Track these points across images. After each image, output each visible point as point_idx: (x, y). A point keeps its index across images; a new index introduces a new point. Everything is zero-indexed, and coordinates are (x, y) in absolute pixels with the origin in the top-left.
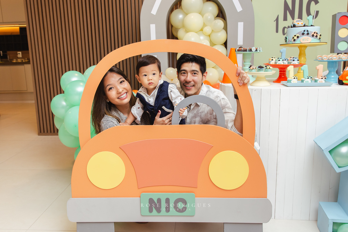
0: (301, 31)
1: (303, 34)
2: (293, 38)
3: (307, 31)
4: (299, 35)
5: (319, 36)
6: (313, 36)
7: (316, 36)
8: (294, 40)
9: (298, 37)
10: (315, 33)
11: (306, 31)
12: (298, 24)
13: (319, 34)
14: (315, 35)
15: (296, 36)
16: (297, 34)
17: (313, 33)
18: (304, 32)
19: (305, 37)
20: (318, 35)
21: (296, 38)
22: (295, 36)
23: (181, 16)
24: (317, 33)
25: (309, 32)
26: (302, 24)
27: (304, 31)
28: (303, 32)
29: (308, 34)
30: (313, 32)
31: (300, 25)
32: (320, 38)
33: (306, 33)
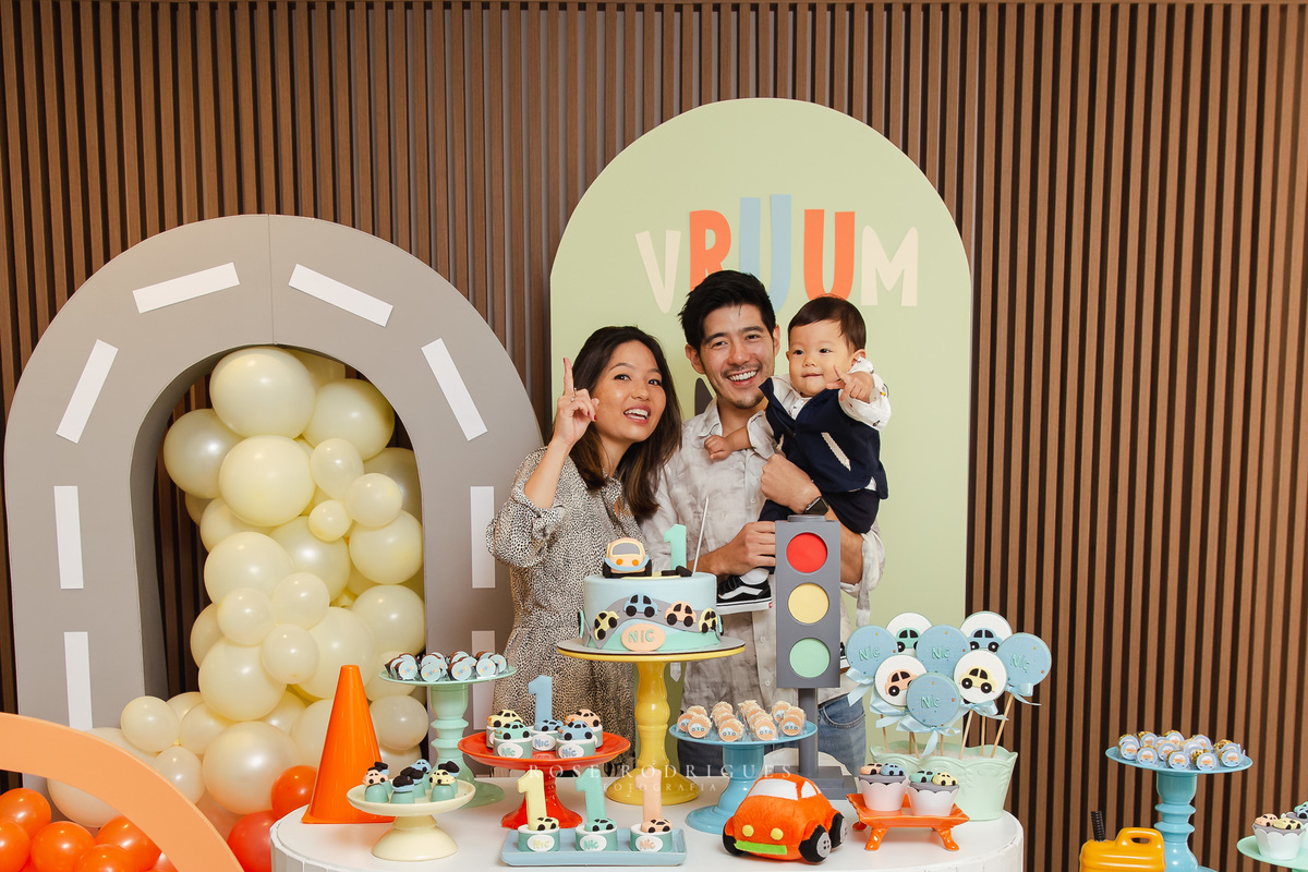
0: (625, 600)
1: (631, 611)
2: (597, 624)
3: (647, 600)
4: (616, 617)
5: (700, 621)
6: (672, 620)
7: (688, 622)
8: (602, 634)
9: (613, 623)
10: (678, 608)
11: (641, 599)
12: (619, 562)
13: (698, 613)
14: (681, 616)
15: (607, 619)
16: (608, 610)
17: (670, 611)
18: (634, 605)
19: (639, 624)
20: (693, 615)
21: (605, 625)
22: (603, 616)
23: (213, 448)
24: (688, 610)
25: (653, 605)
26: (635, 563)
27: (635, 599)
28: (628, 604)
29: (649, 612)
30: (670, 605)
31: (627, 567)
32: (710, 625)
33: (641, 607)
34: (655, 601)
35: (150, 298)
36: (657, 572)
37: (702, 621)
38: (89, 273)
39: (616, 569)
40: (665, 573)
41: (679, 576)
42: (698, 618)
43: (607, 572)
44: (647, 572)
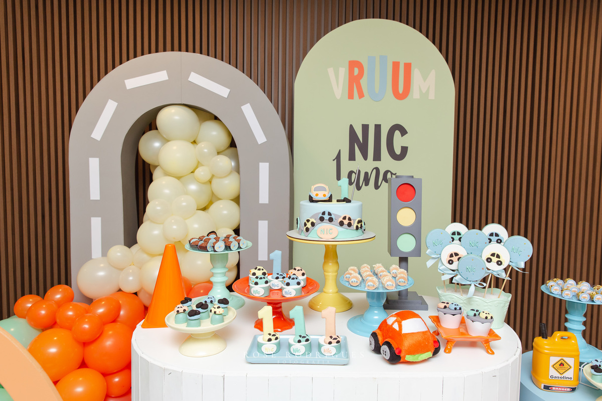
0: (319, 213)
1: (322, 219)
2: (305, 225)
3: (330, 214)
4: (315, 222)
5: (355, 224)
6: (341, 224)
7: (350, 225)
8: (307, 230)
9: (313, 224)
10: (345, 218)
11: (327, 213)
12: (317, 195)
13: (355, 220)
14: (346, 222)
15: (310, 222)
16: (311, 218)
17: (341, 219)
18: (323, 216)
19: (326, 225)
20: (352, 222)
21: (309, 225)
22: (308, 221)
23: (157, 144)
24: (350, 219)
25: (333, 216)
26: (324, 195)
27: (324, 213)
28: (321, 215)
29: (331, 220)
30: (340, 216)
31: (320, 197)
32: (359, 226)
33: (326, 217)
34: (334, 214)
35: (131, 84)
36: (334, 200)
37: (356, 224)
38: (106, 73)
39: (315, 198)
40: (338, 201)
41: (345, 202)
42: (354, 223)
43: (311, 200)
44: (330, 200)
